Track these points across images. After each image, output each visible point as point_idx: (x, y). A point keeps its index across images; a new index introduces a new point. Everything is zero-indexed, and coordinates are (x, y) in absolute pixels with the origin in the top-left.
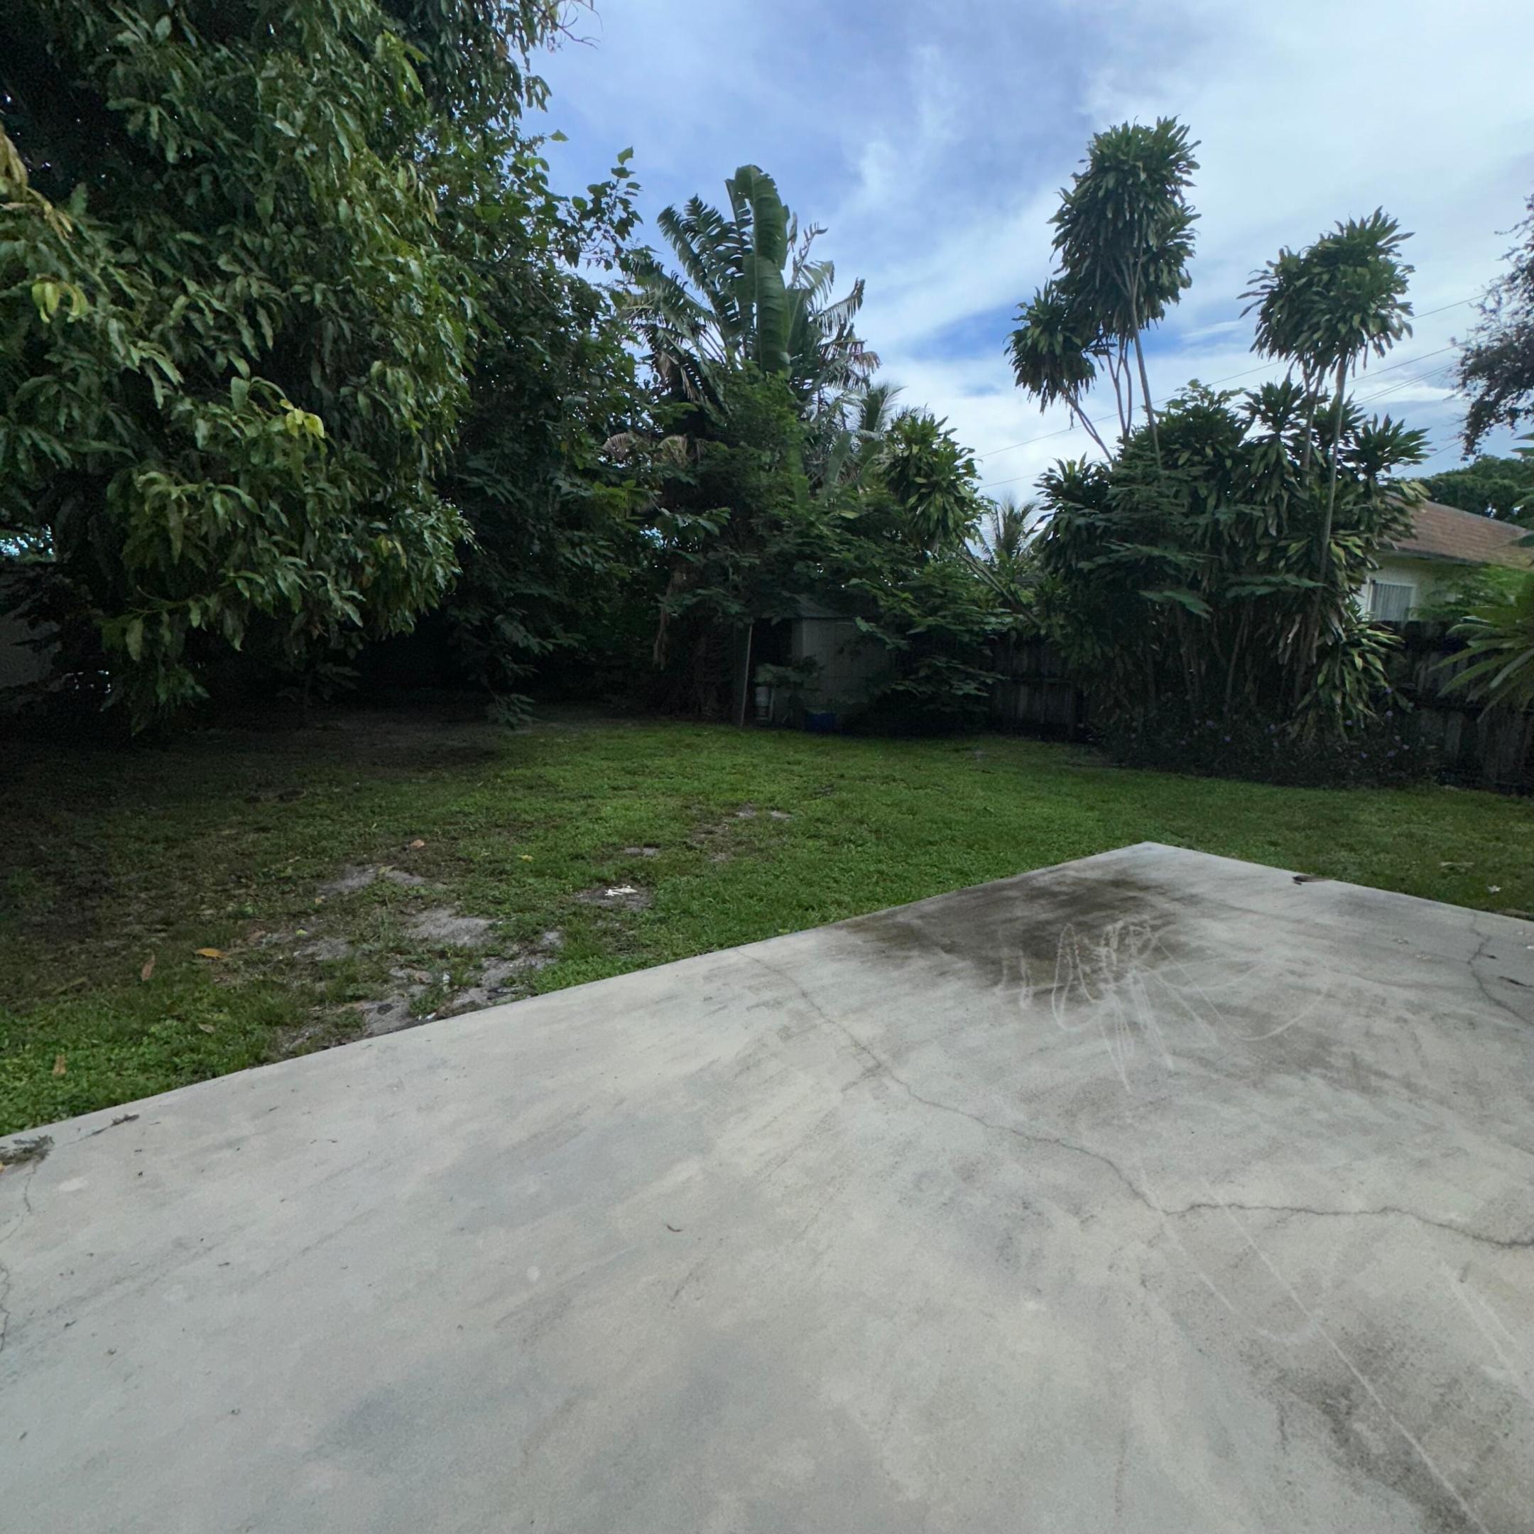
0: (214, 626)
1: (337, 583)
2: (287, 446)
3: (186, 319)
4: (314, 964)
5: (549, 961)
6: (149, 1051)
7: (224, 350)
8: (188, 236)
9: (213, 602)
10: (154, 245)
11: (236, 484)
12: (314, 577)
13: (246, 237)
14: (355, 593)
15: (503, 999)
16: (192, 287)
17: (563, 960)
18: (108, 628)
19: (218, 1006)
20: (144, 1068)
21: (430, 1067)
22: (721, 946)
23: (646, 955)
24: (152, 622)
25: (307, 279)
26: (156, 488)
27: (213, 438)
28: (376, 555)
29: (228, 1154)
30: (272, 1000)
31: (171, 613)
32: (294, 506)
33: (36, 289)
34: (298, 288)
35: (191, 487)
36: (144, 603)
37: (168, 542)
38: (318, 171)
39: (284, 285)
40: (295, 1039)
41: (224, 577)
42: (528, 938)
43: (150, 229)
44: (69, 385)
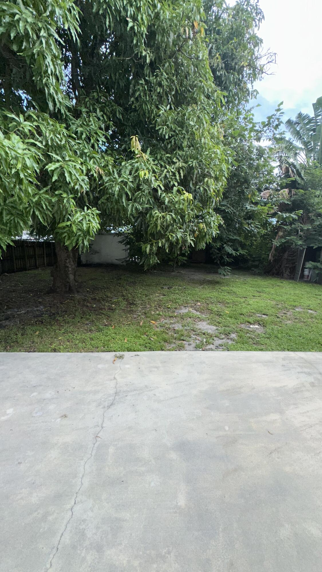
0: (164, 246)
1: (189, 236)
2: (183, 202)
3: (166, 175)
4: (174, 330)
5: (233, 342)
6: (142, 341)
7: (172, 181)
8: (168, 155)
9: (164, 241)
10: (161, 159)
11: (172, 212)
12: (184, 234)
13: (180, 153)
14: (193, 238)
15: (219, 350)
16: (168, 167)
17: (237, 343)
18: (143, 247)
19: (154, 335)
20: (140, 345)
21: (200, 362)
22: (288, 350)
23: (262, 347)
24: (152, 245)
25: (192, 160)
26: (156, 215)
27: (169, 202)
28: (199, 228)
29: (156, 369)
30: (166, 336)
31: (155, 243)
32: (183, 217)
33: (140, 173)
34: (190, 163)
35: (163, 214)
36: (151, 241)
37: (157, 227)
38: (197, 132)
39: (186, 162)
40: (169, 347)
41: (166, 235)
42: (227, 334)
43: (161, 155)
44: (143, 193)
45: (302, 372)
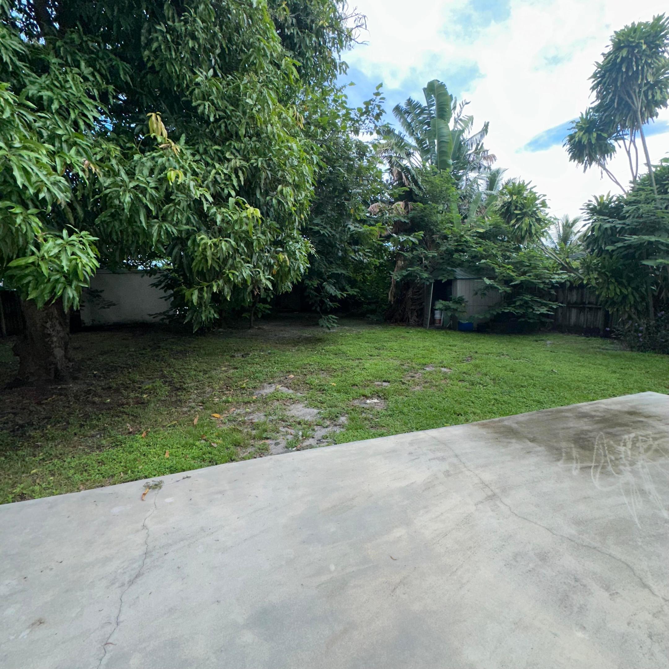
0: (221, 291)
1: (264, 273)
2: (247, 221)
3: (215, 177)
4: (252, 423)
5: (342, 430)
6: (195, 452)
7: (227, 188)
8: (216, 147)
9: (221, 282)
10: (206, 152)
11: (230, 238)
12: (256, 271)
13: (236, 145)
14: (270, 277)
15: (323, 444)
16: (217, 165)
17: (348, 430)
18: (187, 293)
19: (218, 437)
20: (194, 458)
21: (293, 471)
22: (417, 429)
23: (383, 431)
24: (201, 290)
25: (256, 157)
26: (203, 241)
27: (223, 220)
28: (278, 261)
29: (220, 496)
30: (238, 436)
31: (207, 287)
32: (249, 244)
33: (168, 174)
34: (253, 161)
35: (215, 240)
36: (199, 284)
37: (207, 261)
38: (261, 115)
39: (247, 160)
40: (244, 452)
41: (225, 272)
42: (333, 418)
43: (204, 146)
44: (177, 207)
45: (434, 459)
